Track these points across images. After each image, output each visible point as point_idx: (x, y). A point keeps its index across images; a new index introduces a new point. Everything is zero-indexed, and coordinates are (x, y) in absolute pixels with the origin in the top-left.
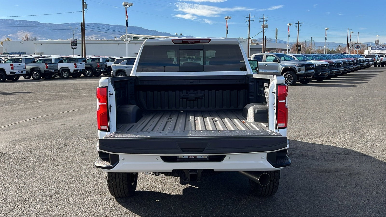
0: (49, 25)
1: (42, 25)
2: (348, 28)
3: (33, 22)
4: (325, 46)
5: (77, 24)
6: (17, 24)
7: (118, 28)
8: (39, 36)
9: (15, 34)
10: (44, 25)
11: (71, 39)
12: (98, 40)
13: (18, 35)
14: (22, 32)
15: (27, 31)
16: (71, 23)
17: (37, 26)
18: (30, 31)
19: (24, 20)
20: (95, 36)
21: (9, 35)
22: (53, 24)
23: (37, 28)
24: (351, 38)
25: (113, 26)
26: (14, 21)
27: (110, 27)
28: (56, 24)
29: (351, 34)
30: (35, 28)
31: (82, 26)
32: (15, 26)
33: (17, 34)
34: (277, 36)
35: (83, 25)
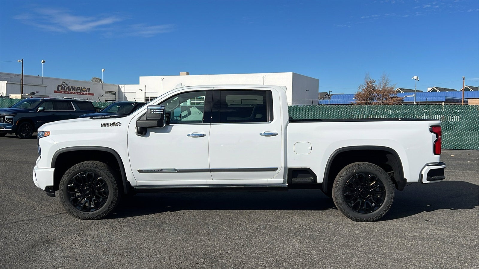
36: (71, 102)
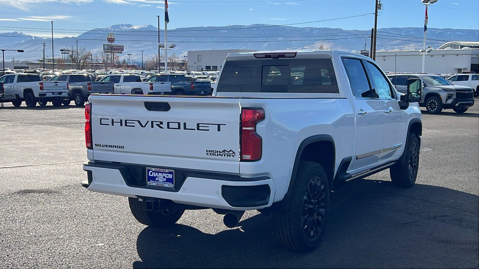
0: (354, 33)
1: (346, 33)
3: (334, 29)
5: (392, 30)
6: (316, 32)
7: (449, 33)
8: (341, 46)
9: (312, 45)
10: (349, 33)
11: (361, 51)
12: (404, 51)
13: (316, 47)
14: (320, 43)
15: (326, 41)
16: (383, 29)
17: (339, 34)
18: (330, 40)
19: (324, 28)
20: (414, 45)
21: (305, 46)
22: (359, 31)
23: (339, 37)
25: (441, 31)
26: (312, 29)
27: (437, 32)
28: (363, 31)
30: (337, 37)
31: (372, 33)
32: (313, 35)
33: (314, 45)
35: (374, 32)
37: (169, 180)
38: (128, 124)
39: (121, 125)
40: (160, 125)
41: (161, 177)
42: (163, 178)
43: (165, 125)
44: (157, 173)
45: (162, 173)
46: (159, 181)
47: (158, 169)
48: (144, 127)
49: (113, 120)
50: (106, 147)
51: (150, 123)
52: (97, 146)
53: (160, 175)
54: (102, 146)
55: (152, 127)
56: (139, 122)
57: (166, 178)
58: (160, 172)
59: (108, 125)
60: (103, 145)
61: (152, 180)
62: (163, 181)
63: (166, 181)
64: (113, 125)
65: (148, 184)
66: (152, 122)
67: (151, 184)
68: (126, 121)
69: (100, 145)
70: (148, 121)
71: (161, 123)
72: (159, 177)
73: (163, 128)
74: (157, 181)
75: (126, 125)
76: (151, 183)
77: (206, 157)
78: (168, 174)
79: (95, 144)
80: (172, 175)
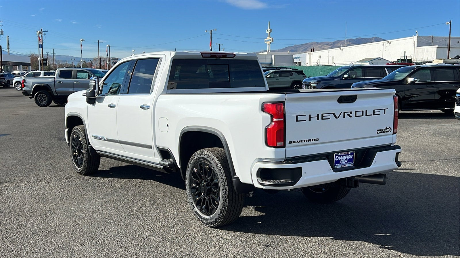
2: (98, 41)
4: (81, 61)
24: (107, 52)
29: (107, 47)
34: (9, 46)
36: (385, 68)
37: (350, 160)
38: (324, 118)
39: (318, 119)
40: (350, 115)
41: (343, 159)
42: (345, 159)
43: (353, 115)
44: (341, 157)
45: (345, 155)
46: (342, 163)
47: (343, 153)
48: (338, 118)
49: (310, 116)
50: (301, 142)
51: (342, 114)
52: (292, 143)
53: (344, 157)
54: (296, 142)
55: (344, 117)
56: (334, 114)
57: (348, 159)
58: (344, 155)
59: (305, 121)
60: (298, 141)
61: (337, 164)
62: (345, 162)
63: (348, 162)
64: (310, 120)
65: (335, 168)
66: (344, 113)
67: (337, 168)
68: (322, 115)
69: (295, 141)
70: (341, 113)
71: (351, 113)
72: (342, 160)
73: (352, 117)
74: (341, 163)
75: (322, 119)
76: (337, 166)
77: (376, 135)
78: (349, 156)
79: (289, 142)
80: (352, 155)
